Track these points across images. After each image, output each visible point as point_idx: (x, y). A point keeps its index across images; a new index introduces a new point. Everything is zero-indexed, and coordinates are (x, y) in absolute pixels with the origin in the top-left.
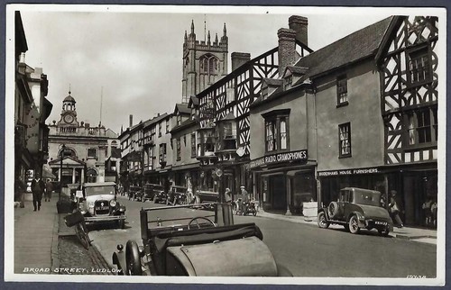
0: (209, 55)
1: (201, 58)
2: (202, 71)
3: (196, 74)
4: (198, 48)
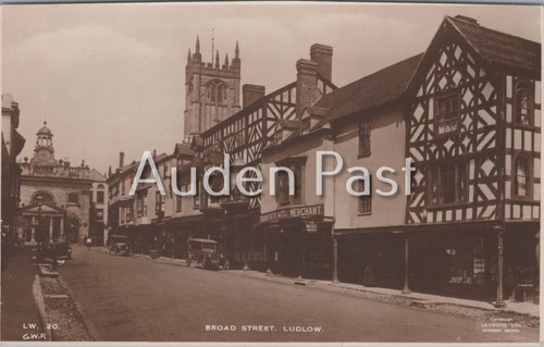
0: (217, 82)
1: (207, 85)
2: (209, 101)
3: (201, 104)
4: (203, 72)
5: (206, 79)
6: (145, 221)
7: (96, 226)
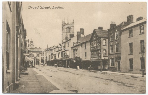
0: (69, 27)
1: (67, 28)
2: (67, 32)
3: (65, 32)
4: (66, 25)
5: (66, 27)
6: (53, 60)
7: (43, 61)
